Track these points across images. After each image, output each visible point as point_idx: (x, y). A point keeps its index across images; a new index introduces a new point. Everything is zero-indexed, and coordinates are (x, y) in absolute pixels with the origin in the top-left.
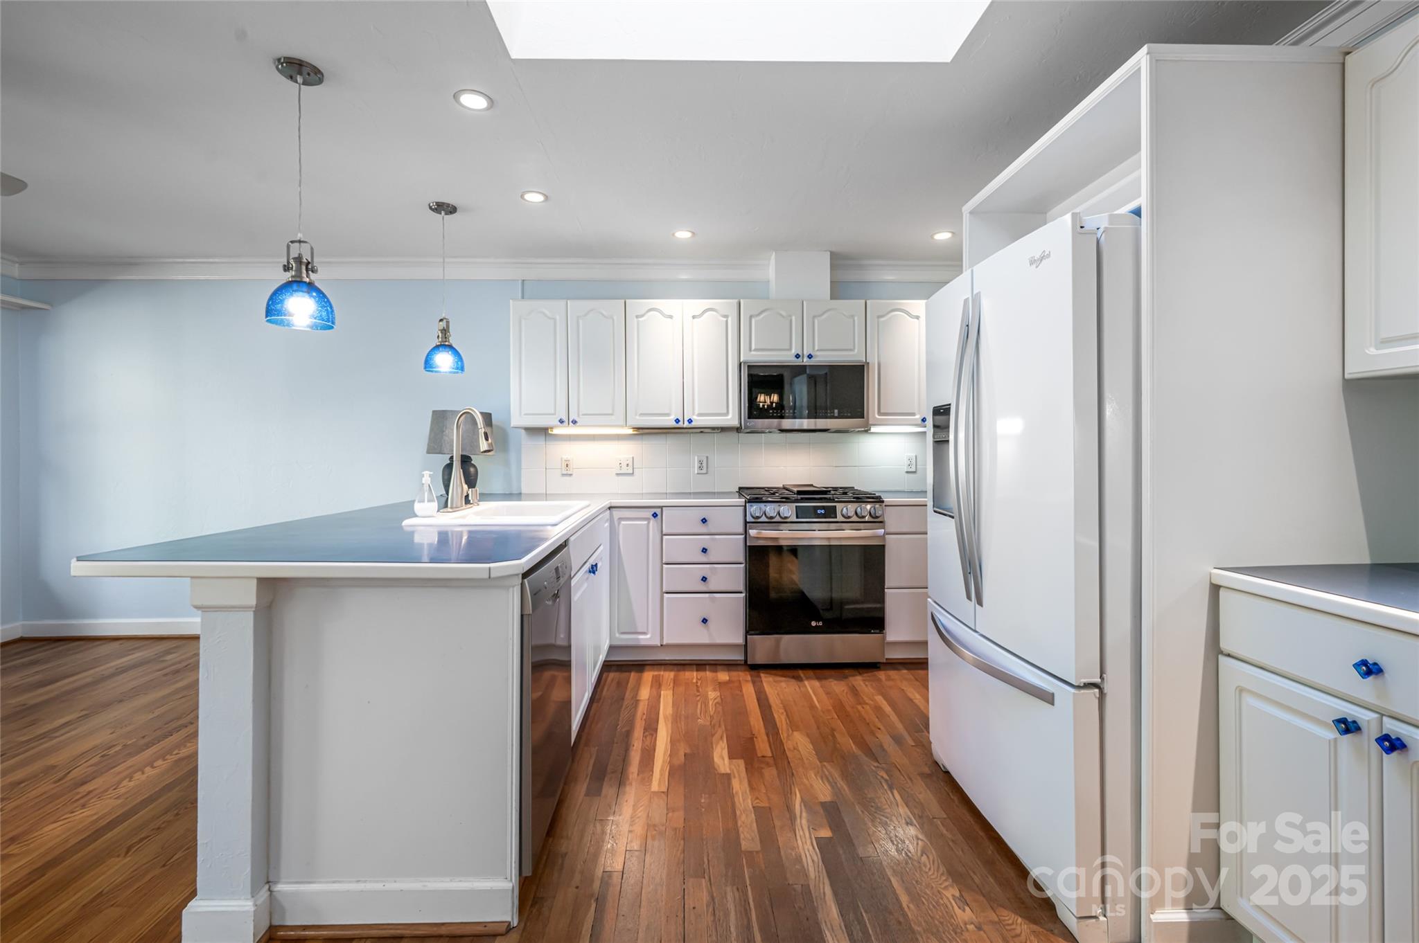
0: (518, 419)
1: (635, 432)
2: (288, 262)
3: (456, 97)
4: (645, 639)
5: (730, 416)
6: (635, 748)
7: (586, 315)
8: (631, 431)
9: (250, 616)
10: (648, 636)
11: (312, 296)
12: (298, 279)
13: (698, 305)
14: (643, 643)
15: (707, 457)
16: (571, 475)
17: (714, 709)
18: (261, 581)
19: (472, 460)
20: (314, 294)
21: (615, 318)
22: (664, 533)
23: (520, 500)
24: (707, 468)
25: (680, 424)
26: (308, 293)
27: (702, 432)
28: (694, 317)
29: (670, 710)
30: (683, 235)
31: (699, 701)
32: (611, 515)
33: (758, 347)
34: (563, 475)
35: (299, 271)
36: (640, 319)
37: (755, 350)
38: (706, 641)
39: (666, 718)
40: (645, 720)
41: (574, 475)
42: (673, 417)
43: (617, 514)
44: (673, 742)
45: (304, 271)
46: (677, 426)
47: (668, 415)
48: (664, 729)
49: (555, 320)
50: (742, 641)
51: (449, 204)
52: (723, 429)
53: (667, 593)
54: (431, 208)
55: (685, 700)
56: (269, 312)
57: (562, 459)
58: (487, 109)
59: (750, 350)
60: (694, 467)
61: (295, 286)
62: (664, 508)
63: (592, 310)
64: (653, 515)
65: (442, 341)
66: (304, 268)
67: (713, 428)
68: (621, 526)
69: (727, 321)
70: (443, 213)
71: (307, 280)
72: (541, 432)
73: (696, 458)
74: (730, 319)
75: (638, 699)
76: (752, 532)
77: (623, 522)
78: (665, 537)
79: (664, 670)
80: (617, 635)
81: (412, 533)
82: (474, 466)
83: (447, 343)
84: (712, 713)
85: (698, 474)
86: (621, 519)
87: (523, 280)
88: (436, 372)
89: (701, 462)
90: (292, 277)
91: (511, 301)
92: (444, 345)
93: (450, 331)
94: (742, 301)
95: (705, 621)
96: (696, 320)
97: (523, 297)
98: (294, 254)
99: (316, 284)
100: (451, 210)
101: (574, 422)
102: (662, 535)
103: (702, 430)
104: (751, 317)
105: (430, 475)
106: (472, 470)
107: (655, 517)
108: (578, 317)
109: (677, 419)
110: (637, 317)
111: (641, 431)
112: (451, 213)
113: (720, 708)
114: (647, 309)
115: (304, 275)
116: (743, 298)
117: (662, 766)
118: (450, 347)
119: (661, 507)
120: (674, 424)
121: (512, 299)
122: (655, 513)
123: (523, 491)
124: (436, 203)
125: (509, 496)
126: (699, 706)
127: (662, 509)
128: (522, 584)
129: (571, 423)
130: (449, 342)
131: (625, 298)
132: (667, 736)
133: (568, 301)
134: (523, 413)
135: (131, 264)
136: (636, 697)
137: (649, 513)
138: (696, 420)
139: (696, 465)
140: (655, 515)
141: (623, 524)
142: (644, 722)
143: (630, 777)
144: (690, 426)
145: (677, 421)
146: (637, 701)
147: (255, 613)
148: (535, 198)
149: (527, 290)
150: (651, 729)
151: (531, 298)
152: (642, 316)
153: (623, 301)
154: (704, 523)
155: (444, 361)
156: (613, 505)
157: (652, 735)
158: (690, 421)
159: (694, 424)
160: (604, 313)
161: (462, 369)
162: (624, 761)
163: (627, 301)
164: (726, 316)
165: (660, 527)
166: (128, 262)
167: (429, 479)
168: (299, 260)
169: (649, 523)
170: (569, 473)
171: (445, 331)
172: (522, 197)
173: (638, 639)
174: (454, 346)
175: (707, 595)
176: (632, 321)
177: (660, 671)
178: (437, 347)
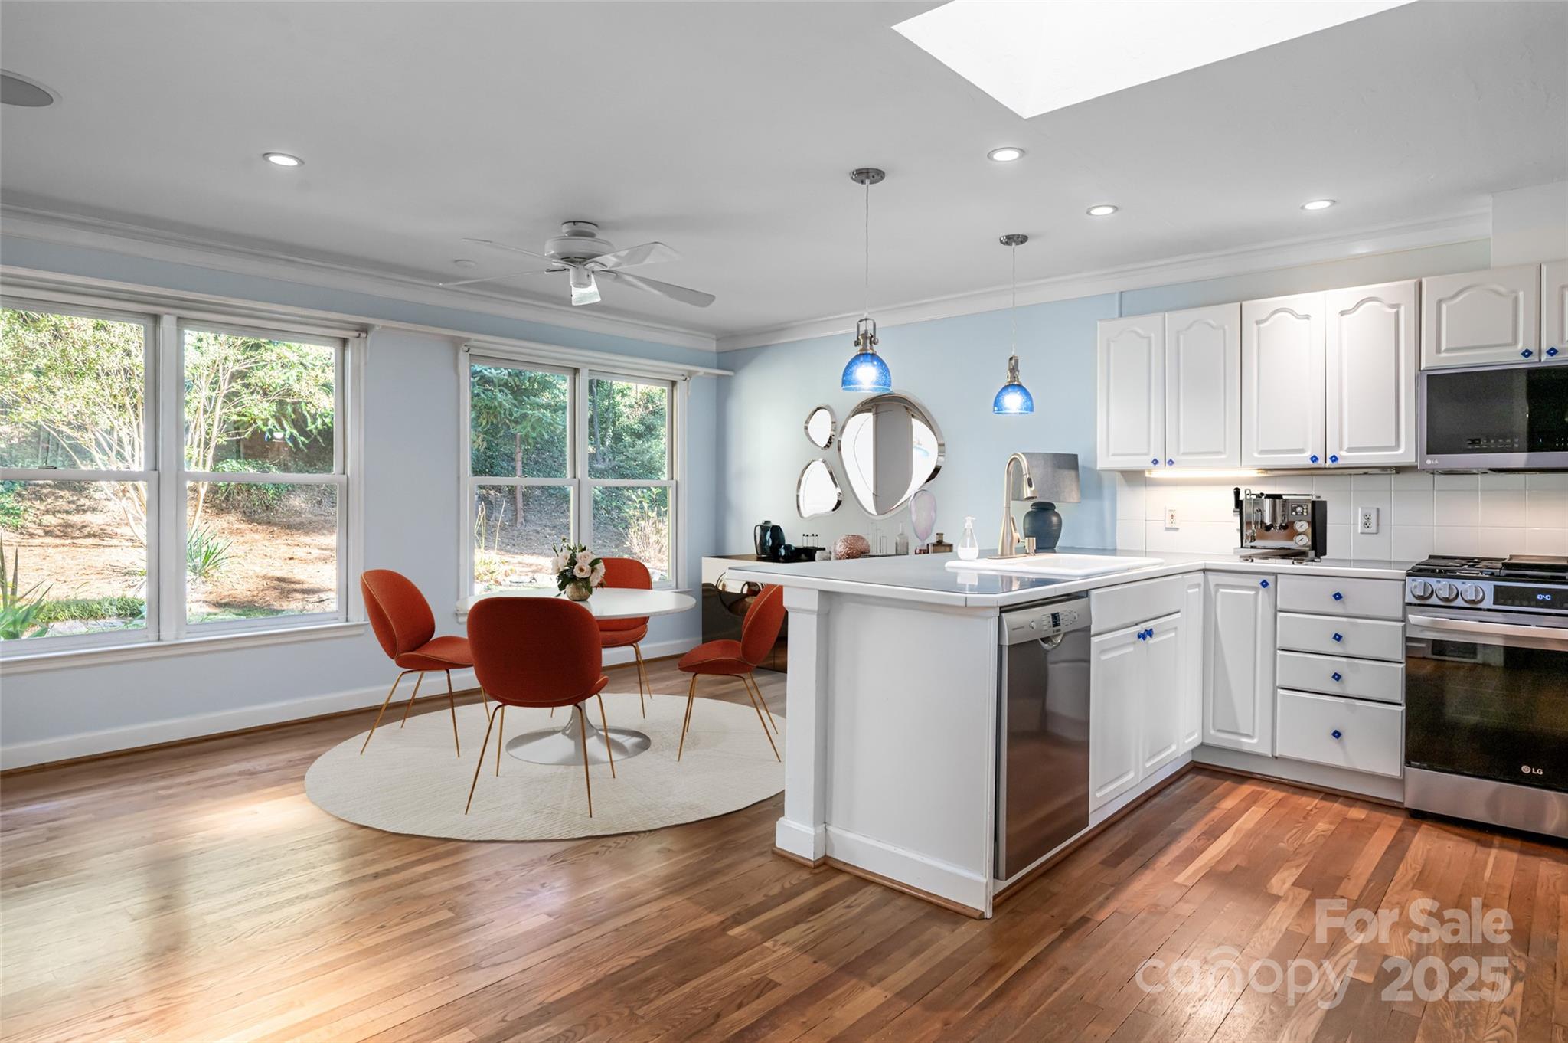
0: (1107, 458)
1: (1263, 475)
2: (858, 339)
3: (990, 156)
4: (1249, 744)
5: (1401, 451)
6: (1179, 844)
7: (1189, 328)
8: (1255, 474)
9: (814, 618)
10: (1254, 741)
11: (874, 365)
12: (864, 352)
13: (1348, 296)
14: (1246, 748)
15: (1378, 510)
16: (1177, 529)
17: (1312, 839)
18: (823, 594)
19: (1055, 508)
20: (875, 363)
21: (1226, 327)
22: (1278, 608)
23: (1115, 555)
24: (1378, 525)
25: (1320, 463)
26: (872, 362)
27: (1366, 473)
28: (1343, 313)
29: (1250, 825)
30: (1317, 205)
31: (1297, 827)
32: (1206, 581)
33: (1452, 346)
34: (1167, 529)
35: (865, 345)
36: (1262, 325)
37: (1447, 350)
38: (1341, 763)
39: (1237, 831)
40: (1210, 826)
41: (1180, 530)
42: (1308, 454)
43: (1213, 578)
44: (1230, 853)
45: (869, 345)
46: (1315, 465)
47: (1302, 451)
48: (1228, 840)
49: (1149, 338)
50: (1399, 775)
51: (1019, 235)
52: (1399, 470)
53: (1282, 688)
54: (1001, 242)
55: (1278, 822)
56: (844, 383)
57: (1165, 508)
58: (1020, 157)
59: (1438, 351)
60: (1356, 524)
61: (862, 359)
62: (1279, 576)
63: (1195, 322)
64: (1262, 583)
65: (1011, 381)
66: (868, 341)
67: (1384, 468)
68: (1219, 594)
69: (1397, 314)
70: (1013, 244)
71: (871, 352)
72: (1134, 477)
73: (1360, 510)
74: (1402, 310)
75: (1217, 806)
76: (1413, 618)
77: (1222, 590)
78: (1280, 614)
79: (1273, 789)
80: (1212, 732)
81: (956, 575)
82: (1058, 515)
83: (1016, 383)
84: (1305, 842)
85: (1362, 533)
86: (1218, 586)
87: (1122, 292)
88: (1006, 413)
89: (1367, 517)
90: (860, 351)
91: (1098, 323)
92: (1014, 385)
93: (1019, 368)
94: (1424, 281)
95: (1337, 734)
96: (1345, 316)
97: (1121, 315)
98: (862, 330)
99: (878, 354)
100: (1023, 239)
101: (1171, 462)
102: (1276, 611)
103: (1366, 470)
104: (1440, 302)
106: (1055, 519)
107: (1264, 586)
108: (1178, 332)
109: (1314, 456)
110: (1258, 323)
111: (1270, 474)
112: (1022, 242)
113: (1321, 841)
114: (1271, 311)
115: (868, 348)
116: (1424, 277)
117: (1201, 868)
118: (1020, 386)
119: (1276, 575)
120: (1309, 463)
121: (1101, 320)
122: (1264, 581)
123: (1119, 547)
124: (1006, 236)
125: (1102, 551)
126: (1294, 831)
127: (1276, 577)
128: (999, 617)
129: (1167, 465)
130: (1018, 381)
131: (1240, 301)
132: (1227, 846)
133: (1166, 315)
134: (1110, 454)
135: (782, 329)
136: (1215, 804)
137: (1256, 581)
138: (1344, 458)
139: (1360, 520)
140: (1265, 584)
141: (1222, 593)
142: (1207, 826)
143: (1158, 864)
144: (1335, 465)
145: (1314, 459)
146: (1213, 808)
147: (818, 615)
148: (1103, 211)
149: (1126, 305)
150: (1213, 834)
151: (1131, 314)
152: (1265, 320)
153: (1239, 304)
154: (1337, 599)
155: (1013, 401)
156: (1207, 567)
157: (1209, 840)
158: (1334, 459)
159: (1340, 463)
160: (1212, 322)
161: (1031, 409)
162: (1159, 851)
163: (1244, 303)
164: (1397, 306)
165: (1273, 601)
166: (779, 328)
167: (971, 524)
168: (865, 336)
169: (1257, 594)
170: (1174, 526)
171: (1014, 370)
172: (1088, 213)
173: (1241, 742)
174: (1023, 385)
175: (1342, 700)
176: (1251, 329)
177: (1268, 788)
178: (1006, 387)
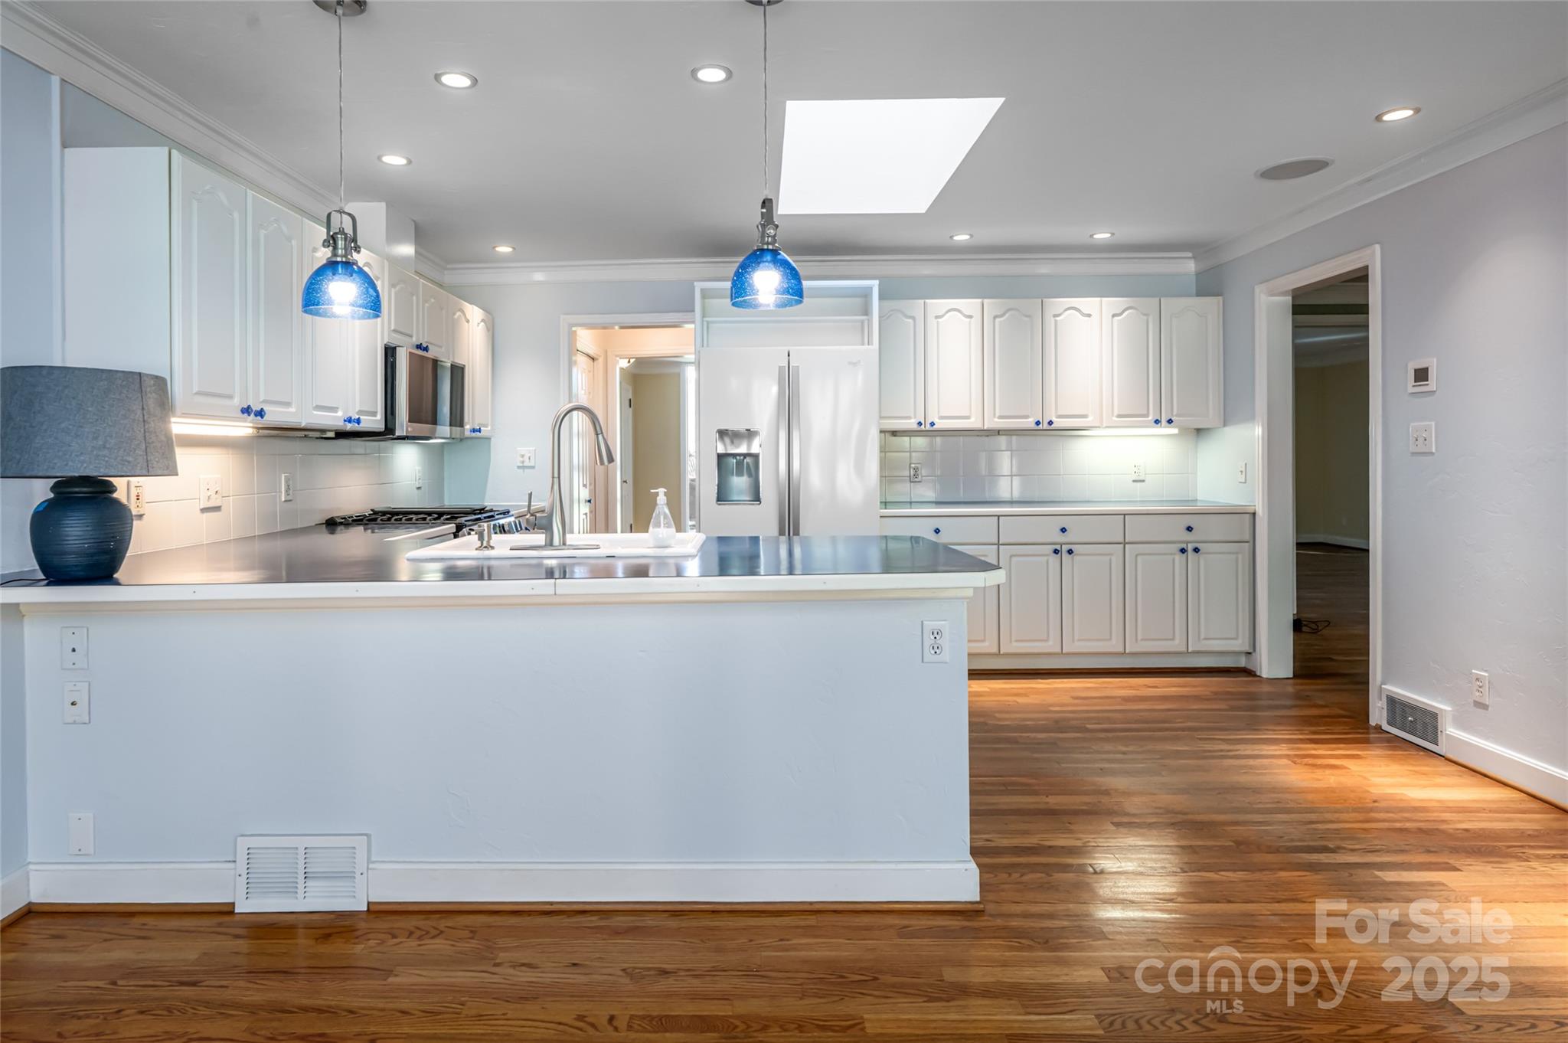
105: (665, 492)
